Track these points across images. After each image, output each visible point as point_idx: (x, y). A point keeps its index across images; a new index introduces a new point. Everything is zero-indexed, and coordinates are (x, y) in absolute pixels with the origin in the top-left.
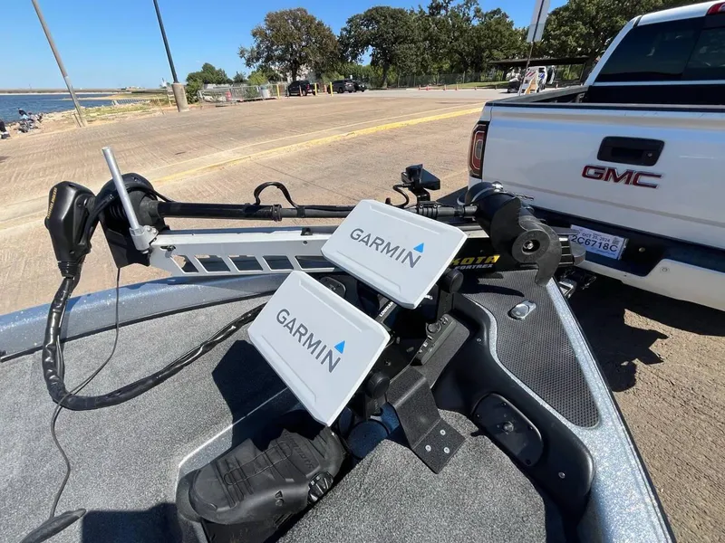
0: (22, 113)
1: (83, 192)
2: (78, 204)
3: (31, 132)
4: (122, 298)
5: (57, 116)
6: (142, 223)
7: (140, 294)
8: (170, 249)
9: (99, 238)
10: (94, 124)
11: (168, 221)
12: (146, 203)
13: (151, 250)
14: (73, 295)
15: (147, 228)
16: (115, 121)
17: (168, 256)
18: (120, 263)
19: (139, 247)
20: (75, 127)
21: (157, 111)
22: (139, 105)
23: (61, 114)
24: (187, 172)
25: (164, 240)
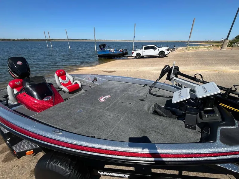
0: (174, 47)
1: (169, 67)
2: (167, 69)
3: (173, 51)
4: (164, 85)
5: (181, 48)
6: (173, 74)
7: (167, 86)
8: (175, 80)
9: (166, 75)
10: (189, 51)
11: (178, 76)
12: (176, 71)
13: (172, 79)
14: (158, 81)
15: (174, 75)
16: (196, 51)
17: (174, 81)
18: (167, 79)
19: (170, 77)
20: (183, 51)
21: (212, 49)
22: (207, 46)
23: (182, 48)
24: (205, 70)
25: (175, 78)
